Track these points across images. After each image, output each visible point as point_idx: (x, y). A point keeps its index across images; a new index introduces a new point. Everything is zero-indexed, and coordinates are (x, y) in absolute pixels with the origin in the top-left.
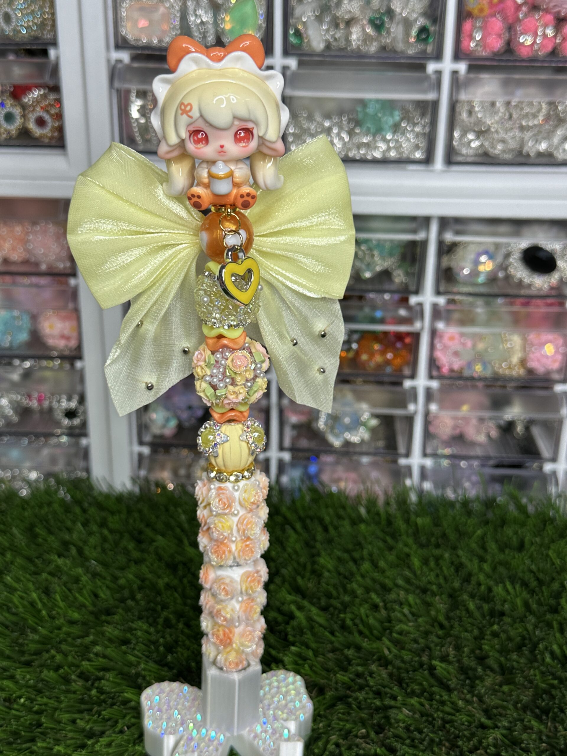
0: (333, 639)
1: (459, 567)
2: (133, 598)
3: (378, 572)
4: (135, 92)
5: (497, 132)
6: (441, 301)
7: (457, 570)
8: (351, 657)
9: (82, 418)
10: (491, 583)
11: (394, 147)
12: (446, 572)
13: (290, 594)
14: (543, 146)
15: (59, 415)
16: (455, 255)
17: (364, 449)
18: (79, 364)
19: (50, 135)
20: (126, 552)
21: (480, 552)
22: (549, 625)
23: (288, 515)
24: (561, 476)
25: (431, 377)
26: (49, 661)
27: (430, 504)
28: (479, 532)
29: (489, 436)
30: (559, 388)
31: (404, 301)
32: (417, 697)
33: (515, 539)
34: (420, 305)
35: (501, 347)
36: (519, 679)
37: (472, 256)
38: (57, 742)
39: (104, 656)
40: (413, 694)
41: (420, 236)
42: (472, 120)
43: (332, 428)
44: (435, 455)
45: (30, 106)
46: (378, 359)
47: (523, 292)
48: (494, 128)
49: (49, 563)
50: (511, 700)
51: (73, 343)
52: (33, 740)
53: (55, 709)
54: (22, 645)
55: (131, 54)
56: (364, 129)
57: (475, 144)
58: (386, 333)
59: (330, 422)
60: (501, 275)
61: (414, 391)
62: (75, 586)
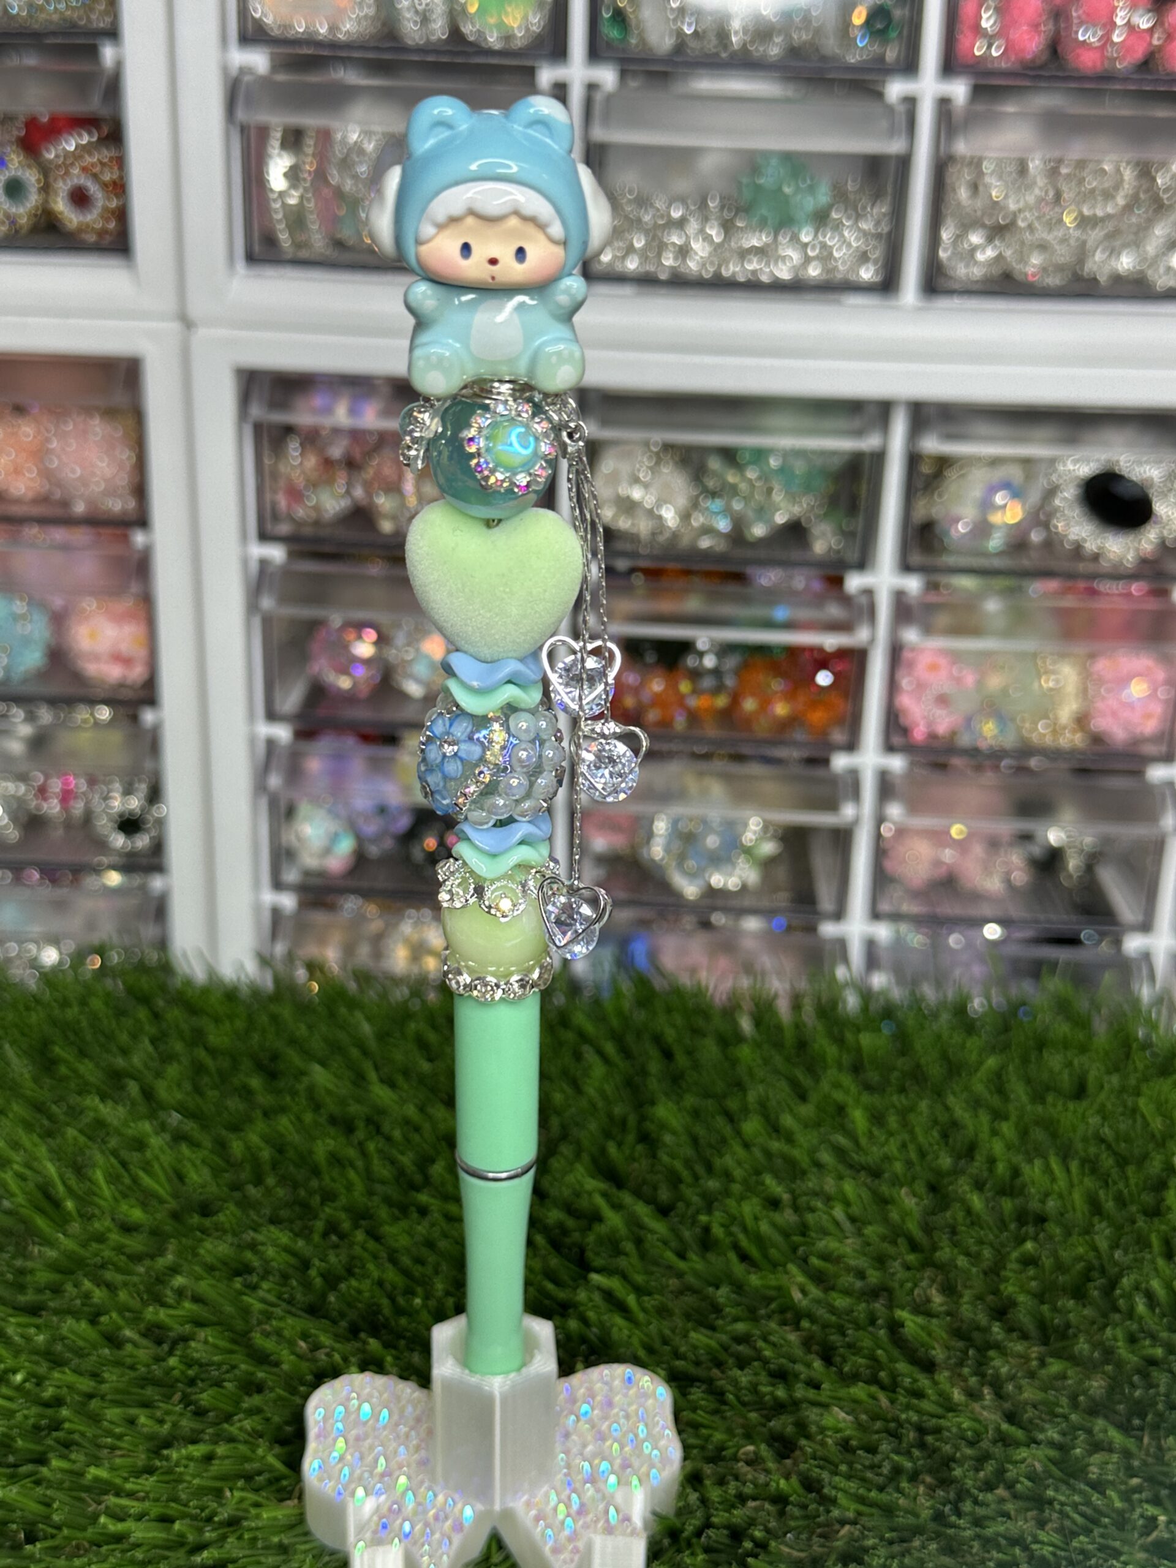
0: (682, 1265)
1: (949, 1129)
2: (258, 1181)
3: (779, 1139)
4: (279, 135)
5: (1030, 227)
6: (913, 584)
7: (945, 1136)
8: (722, 1300)
9: (153, 833)
10: (1018, 1159)
11: (817, 258)
12: (921, 1139)
13: (593, 1178)
14: (1126, 262)
15: (104, 825)
16: (940, 496)
17: (747, 902)
18: (148, 717)
19: (98, 226)
20: (246, 1093)
21: (995, 1101)
22: (1143, 1243)
23: (589, 1028)
24: (1161, 963)
25: (889, 748)
26: (78, 1302)
27: (888, 1012)
28: (992, 1062)
29: (1008, 881)
30: (1158, 773)
31: (836, 582)
32: (866, 1382)
33: (1066, 1076)
34: (869, 592)
35: (1036, 685)
36: (1082, 1346)
37: (976, 492)
38: (96, 1461)
39: (197, 1299)
40: (854, 1378)
41: (870, 443)
42: (979, 204)
43: (681, 858)
44: (895, 917)
45: (58, 167)
46: (781, 709)
47: (1081, 567)
48: (1024, 220)
49: (81, 1112)
50: (1064, 1388)
51: (137, 673)
52: (42, 1460)
53: (91, 1396)
54: (21, 1272)
55: (272, 54)
56: (755, 220)
57: (987, 254)
58: (793, 652)
59: (677, 846)
60: (1036, 537)
61: (854, 778)
62: (136, 1156)
